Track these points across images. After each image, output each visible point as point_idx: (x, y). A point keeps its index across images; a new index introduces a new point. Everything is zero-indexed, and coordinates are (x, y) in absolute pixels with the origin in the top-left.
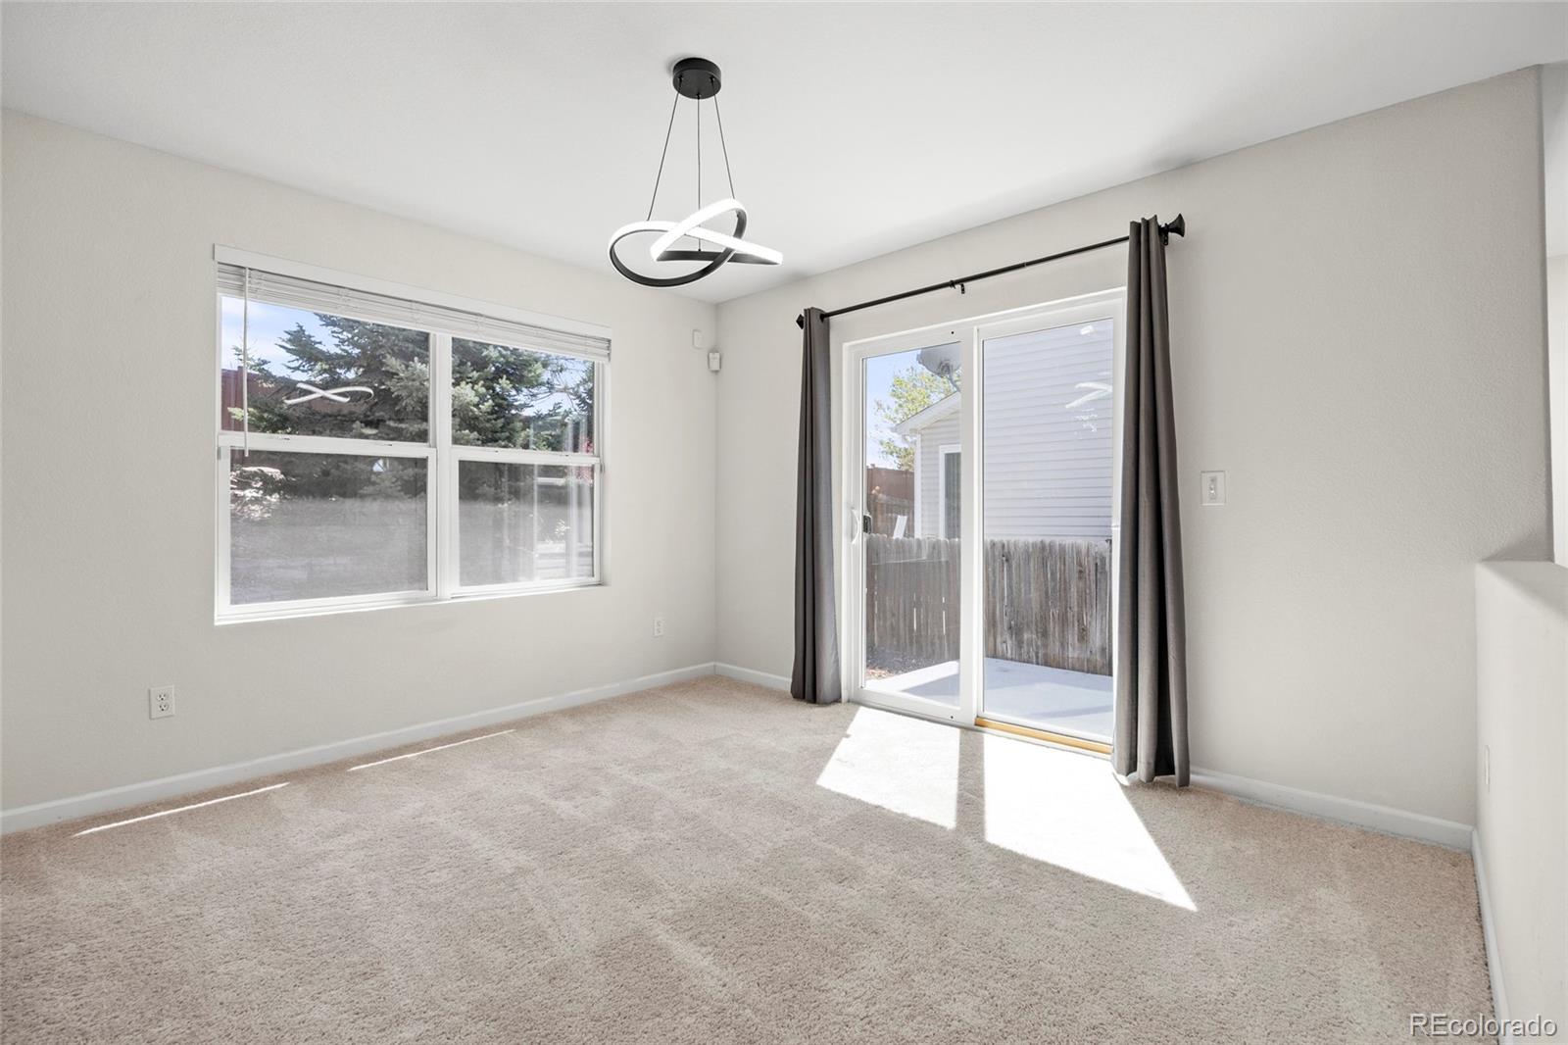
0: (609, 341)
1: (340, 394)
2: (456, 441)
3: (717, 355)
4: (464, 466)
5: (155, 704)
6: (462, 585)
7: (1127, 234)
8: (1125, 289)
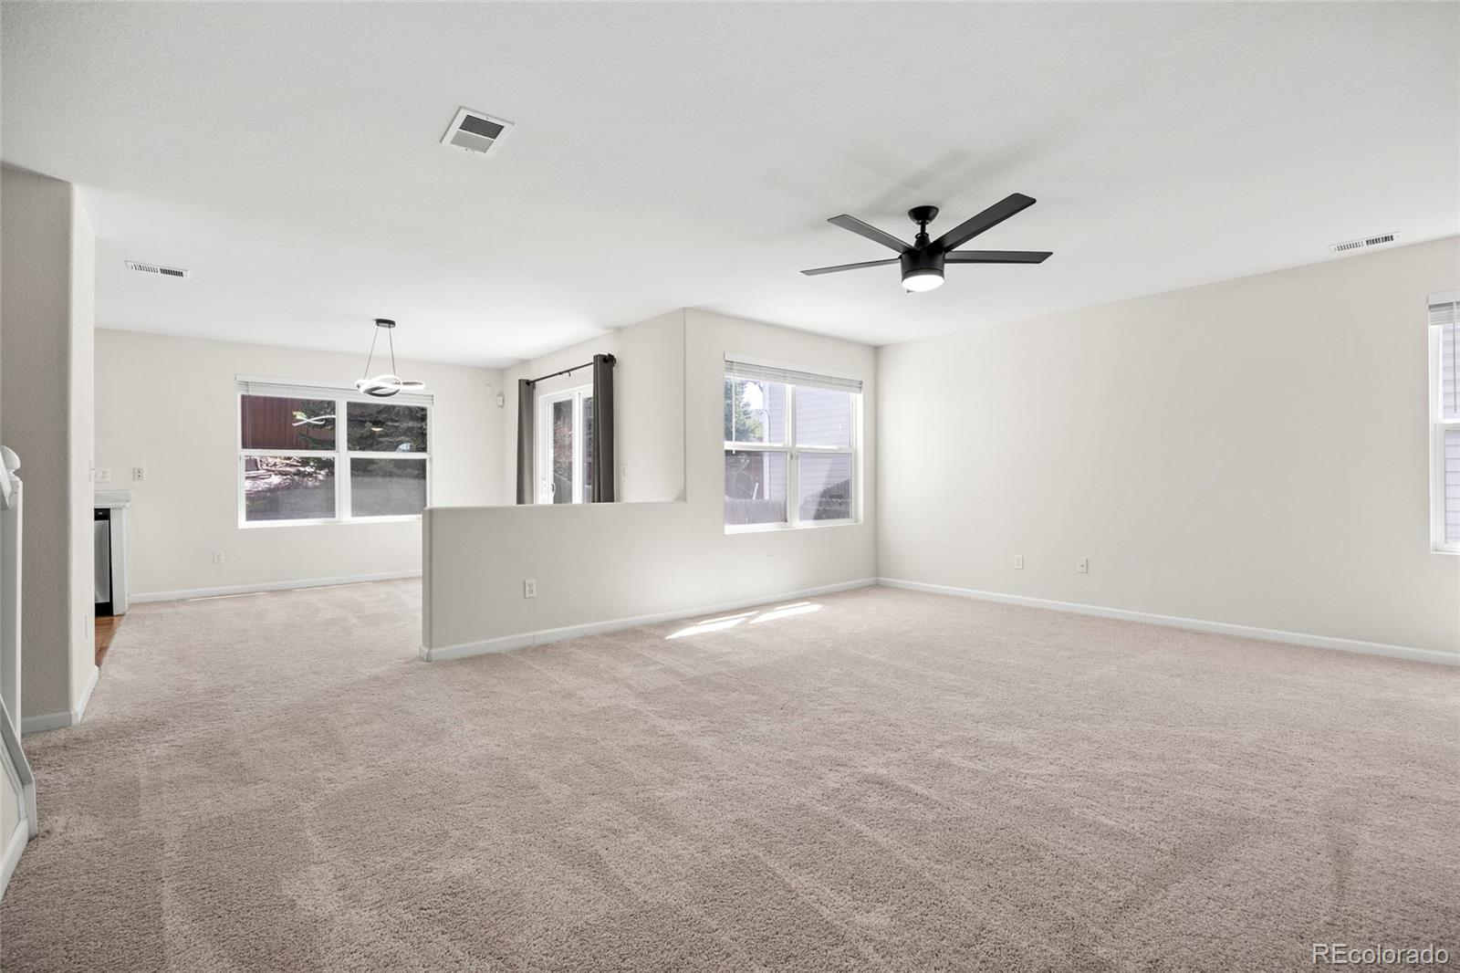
0: (432, 396)
1: (317, 421)
2: (349, 449)
3: (501, 398)
4: (353, 461)
5: (216, 559)
6: (353, 516)
7: (592, 361)
8: (592, 385)
